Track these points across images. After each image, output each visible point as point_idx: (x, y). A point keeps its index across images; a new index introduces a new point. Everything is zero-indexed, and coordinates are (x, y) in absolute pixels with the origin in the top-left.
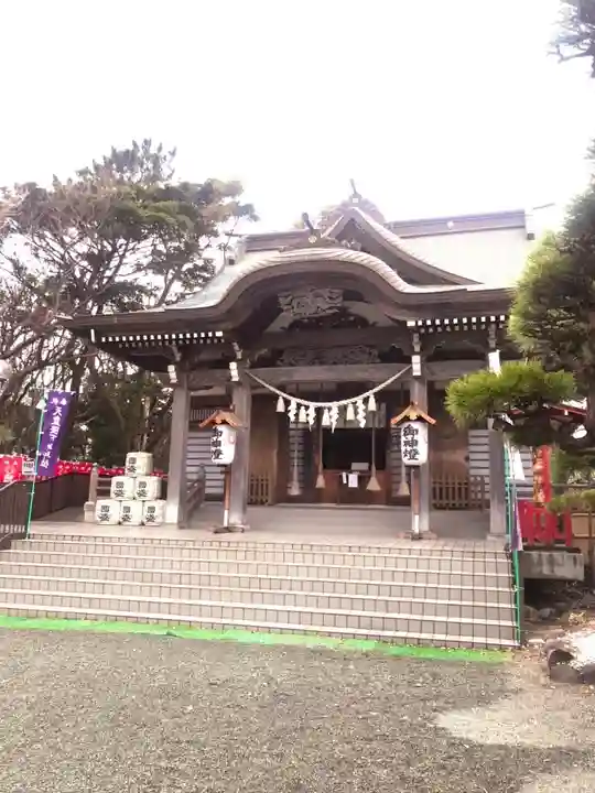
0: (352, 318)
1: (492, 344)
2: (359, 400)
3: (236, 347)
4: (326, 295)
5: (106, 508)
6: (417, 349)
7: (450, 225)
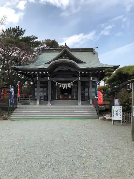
2: (70, 84)
7: (80, 50)
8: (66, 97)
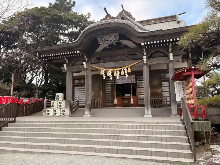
0: (123, 46)
1: (170, 51)
3: (85, 57)
4: (113, 36)
5: (48, 111)
6: (145, 54)
7: (153, 21)
8: (126, 102)
